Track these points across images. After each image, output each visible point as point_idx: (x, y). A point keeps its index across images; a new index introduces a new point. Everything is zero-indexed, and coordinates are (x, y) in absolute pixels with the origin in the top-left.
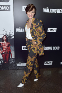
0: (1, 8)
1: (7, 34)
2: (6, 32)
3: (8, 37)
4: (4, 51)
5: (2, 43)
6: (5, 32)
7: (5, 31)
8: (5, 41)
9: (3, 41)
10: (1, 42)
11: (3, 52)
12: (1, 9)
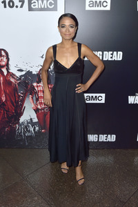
0: (37, 4)
3: (51, 71)
4: (41, 103)
9: (39, 81)
10: (35, 84)
11: (39, 107)
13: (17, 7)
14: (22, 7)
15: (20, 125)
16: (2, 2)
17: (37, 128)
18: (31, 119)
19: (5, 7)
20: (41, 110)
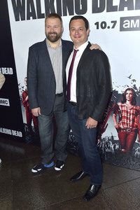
0: (129, 24)
1: (135, 85)
2: (134, 80)
3: (138, 93)
4: (124, 123)
5: (122, 106)
6: (131, 80)
7: (132, 78)
8: (128, 102)
9: (124, 101)
11: (121, 126)
12: (128, 27)
13: (109, 27)
14: (113, 27)
15: (101, 140)
16: (95, 24)
17: (117, 147)
18: (112, 137)
19: (98, 28)
20: (123, 129)
